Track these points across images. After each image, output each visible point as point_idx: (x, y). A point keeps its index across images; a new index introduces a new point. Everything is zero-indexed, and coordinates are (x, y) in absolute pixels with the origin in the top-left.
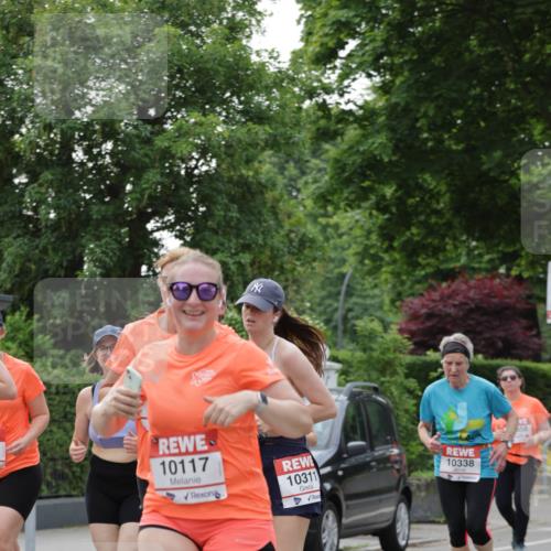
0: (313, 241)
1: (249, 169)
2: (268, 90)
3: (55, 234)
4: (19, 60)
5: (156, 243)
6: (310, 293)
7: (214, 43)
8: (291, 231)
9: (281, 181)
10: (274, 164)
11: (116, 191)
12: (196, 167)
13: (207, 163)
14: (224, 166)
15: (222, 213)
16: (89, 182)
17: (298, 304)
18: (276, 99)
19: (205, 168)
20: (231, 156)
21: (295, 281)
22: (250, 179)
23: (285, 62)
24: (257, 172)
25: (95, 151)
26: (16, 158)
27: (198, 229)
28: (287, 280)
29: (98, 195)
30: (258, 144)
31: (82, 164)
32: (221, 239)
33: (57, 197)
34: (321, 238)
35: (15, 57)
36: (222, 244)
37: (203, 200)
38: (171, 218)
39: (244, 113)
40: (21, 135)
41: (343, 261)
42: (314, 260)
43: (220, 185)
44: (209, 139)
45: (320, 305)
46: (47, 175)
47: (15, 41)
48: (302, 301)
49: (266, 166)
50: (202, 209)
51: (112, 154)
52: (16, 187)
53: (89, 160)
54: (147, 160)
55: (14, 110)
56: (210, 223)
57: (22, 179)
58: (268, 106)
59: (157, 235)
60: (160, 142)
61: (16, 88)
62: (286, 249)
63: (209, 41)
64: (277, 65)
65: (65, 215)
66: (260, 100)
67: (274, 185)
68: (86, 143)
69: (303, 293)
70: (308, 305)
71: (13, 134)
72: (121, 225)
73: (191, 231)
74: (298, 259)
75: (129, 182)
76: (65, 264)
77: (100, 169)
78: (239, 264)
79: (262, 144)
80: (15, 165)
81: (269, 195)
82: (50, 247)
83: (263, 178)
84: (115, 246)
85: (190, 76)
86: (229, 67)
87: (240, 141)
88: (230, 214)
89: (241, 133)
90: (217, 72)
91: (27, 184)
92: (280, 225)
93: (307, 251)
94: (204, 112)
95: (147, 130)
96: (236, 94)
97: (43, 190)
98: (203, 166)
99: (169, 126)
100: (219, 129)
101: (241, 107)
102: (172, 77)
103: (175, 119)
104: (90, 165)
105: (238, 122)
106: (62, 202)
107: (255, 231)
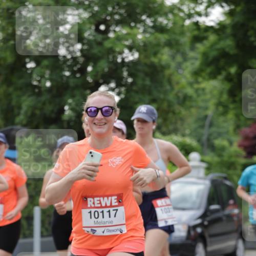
1: (156, 58)
2: (166, 14)
3: (50, 94)
6: (189, 125)
8: (178, 92)
9: (173, 65)
11: (83, 71)
12: (127, 57)
13: (133, 55)
15: (141, 82)
16: (69, 66)
17: (182, 131)
19: (131, 58)
20: (145, 50)
21: (181, 119)
22: (157, 64)
24: (160, 60)
27: (128, 91)
28: (176, 119)
29: (73, 73)
30: (160, 44)
31: (64, 57)
32: (140, 96)
33: (51, 75)
34: (195, 96)
36: (141, 99)
37: (130, 75)
38: (113, 85)
39: (153, 27)
41: (206, 108)
42: (192, 107)
43: (140, 67)
44: (134, 42)
45: (195, 131)
46: (46, 62)
48: (185, 129)
49: (165, 56)
50: (130, 80)
51: (82, 51)
52: (27, 69)
54: (100, 54)
56: (134, 88)
58: (167, 24)
60: (107, 44)
62: (176, 102)
65: (55, 84)
66: (162, 20)
67: (169, 67)
69: (185, 125)
73: (124, 92)
74: (183, 107)
75: (90, 65)
76: (55, 111)
77: (74, 59)
79: (163, 45)
80: (28, 58)
81: (167, 72)
82: (47, 102)
83: (163, 63)
85: (124, 7)
86: (145, 3)
87: (150, 43)
88: (145, 83)
89: (152, 39)
90: (138, 5)
91: (34, 68)
92: (172, 89)
93: (188, 103)
94: (131, 28)
95: (99, 37)
96: (149, 16)
97: (43, 70)
98: (130, 56)
99: (111, 35)
100: (140, 37)
101: (151, 24)
102: (114, 8)
103: (115, 31)
104: (69, 57)
105: (150, 33)
106: (54, 77)
107: (159, 92)
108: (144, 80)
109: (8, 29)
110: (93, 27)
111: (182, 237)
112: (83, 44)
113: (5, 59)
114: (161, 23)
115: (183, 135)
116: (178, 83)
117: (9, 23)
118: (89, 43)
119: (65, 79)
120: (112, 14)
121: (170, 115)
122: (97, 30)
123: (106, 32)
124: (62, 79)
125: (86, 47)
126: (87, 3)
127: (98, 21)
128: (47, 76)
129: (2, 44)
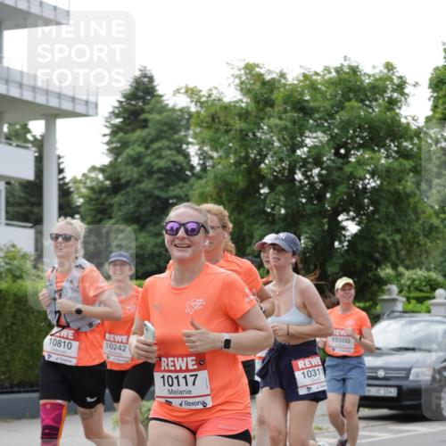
0: (437, 228)
1: (399, 185)
2: (411, 139)
3: (285, 223)
4: (266, 121)
5: (344, 228)
6: (434, 258)
7: (380, 111)
8: (424, 222)
9: (418, 192)
10: (413, 183)
11: (321, 197)
12: (369, 183)
13: (375, 181)
14: (385, 183)
15: (385, 209)
16: (305, 192)
17: (426, 265)
18: (416, 144)
19: (373, 184)
20: (389, 177)
21: (426, 252)
22: (401, 191)
23: (421, 122)
24: (405, 187)
25: (309, 173)
26: (262, 178)
27: (369, 220)
28: (421, 251)
29: (310, 200)
30: (405, 171)
31: (301, 182)
32: (383, 226)
33: (286, 201)
34: (442, 226)
35: (262, 119)
36: (383, 229)
37: (373, 202)
38: (351, 213)
39: (396, 152)
40: (265, 164)
42: (438, 238)
43: (383, 194)
44: (376, 167)
45: (440, 266)
46: (280, 188)
47: (262, 110)
48: (430, 263)
49: (409, 183)
51: (320, 175)
52: (261, 194)
53: (305, 179)
54: (339, 179)
55: (261, 150)
56: (376, 217)
57: (264, 191)
58: (412, 149)
59: (344, 224)
60: (348, 169)
61: (263, 137)
62: (421, 233)
63: (377, 110)
64: (417, 124)
65: (290, 211)
67: (415, 195)
68: (303, 169)
69: (430, 259)
70: (432, 265)
71: (260, 164)
72: (324, 217)
73: (365, 221)
74: (429, 239)
75: (328, 192)
77: (312, 184)
78: (393, 241)
79: (408, 170)
80: (262, 182)
81: (412, 200)
83: (408, 190)
84: (319, 229)
85: (366, 130)
86: (389, 126)
87: (394, 169)
88: (389, 210)
89: (396, 165)
90: (381, 128)
91: (268, 194)
92: (418, 219)
93: (433, 234)
94: (374, 151)
95: (339, 162)
96: (392, 141)
97: (277, 197)
98: (373, 183)
99: (353, 159)
100: (383, 161)
101: (396, 149)
102: (355, 131)
103: (356, 155)
104: (306, 182)
105: (393, 158)
106: (289, 204)
107: (403, 221)
108: (388, 208)
109: (241, 152)
110: (333, 151)
112: (322, 169)
113: (237, 184)
114: (406, 147)
115: (428, 270)
116: (424, 212)
117: (241, 146)
118: (328, 168)
119: (301, 205)
120: (353, 138)
121: (415, 246)
122: (337, 154)
123: (347, 155)
124: (298, 206)
125: (324, 172)
126: (326, 124)
127: (338, 145)
128: (281, 203)
129: (233, 167)
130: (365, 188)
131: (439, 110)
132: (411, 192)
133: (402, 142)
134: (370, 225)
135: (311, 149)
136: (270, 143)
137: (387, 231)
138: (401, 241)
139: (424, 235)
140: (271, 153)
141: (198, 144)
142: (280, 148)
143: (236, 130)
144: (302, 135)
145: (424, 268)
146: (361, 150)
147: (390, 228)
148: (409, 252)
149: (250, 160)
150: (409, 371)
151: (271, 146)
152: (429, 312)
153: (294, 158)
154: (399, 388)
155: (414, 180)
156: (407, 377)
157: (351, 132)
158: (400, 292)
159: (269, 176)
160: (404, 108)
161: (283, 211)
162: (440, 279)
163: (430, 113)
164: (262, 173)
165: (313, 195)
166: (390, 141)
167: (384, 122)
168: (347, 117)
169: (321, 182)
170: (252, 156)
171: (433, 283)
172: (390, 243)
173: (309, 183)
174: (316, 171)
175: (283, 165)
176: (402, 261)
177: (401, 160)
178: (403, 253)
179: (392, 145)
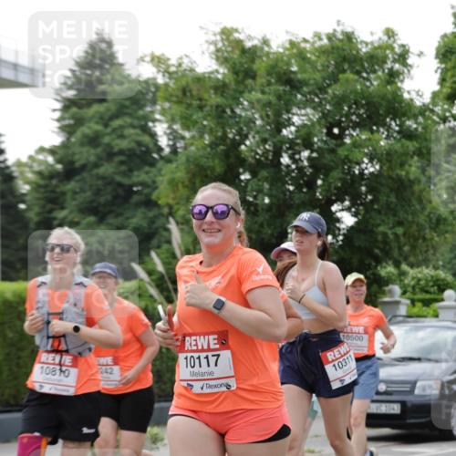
0: (445, 220)
1: (402, 170)
2: (415, 117)
3: (269, 214)
4: (246, 95)
5: (338, 220)
6: (443, 255)
7: (379, 85)
8: (430, 213)
9: (423, 179)
10: (418, 168)
11: (311, 185)
12: (366, 168)
13: (373, 166)
14: (385, 168)
15: (385, 198)
16: (292, 178)
17: (434, 262)
18: (420, 123)
19: (372, 170)
20: (390, 161)
21: (433, 247)
22: (403, 177)
23: (427, 99)
24: (408, 173)
25: (297, 157)
26: (242, 162)
27: (367, 211)
28: (427, 246)
29: (299, 187)
30: (408, 154)
31: (288, 166)
32: (383, 218)
33: (270, 189)
34: (451, 218)
35: (241, 93)
36: (383, 221)
37: (370, 191)
38: (347, 203)
39: (399, 132)
40: (246, 145)
42: (447, 232)
43: (383, 181)
44: (375, 150)
45: (449, 263)
46: (264, 173)
47: (242, 82)
48: (438, 260)
49: (414, 168)
50: (370, 197)
51: (309, 159)
52: (241, 181)
53: (293, 163)
54: (332, 164)
55: (241, 129)
56: (376, 207)
57: (245, 176)
58: (416, 129)
59: (339, 215)
60: (342, 152)
61: (243, 114)
62: (427, 226)
63: (375, 83)
64: (421, 100)
65: (275, 201)
66: (410, 124)
67: (419, 181)
68: (290, 152)
69: (438, 255)
70: (441, 263)
71: (240, 144)
73: (362, 212)
74: (436, 232)
75: (319, 178)
76: (275, 235)
77: (300, 169)
78: (396, 235)
79: (411, 153)
80: (242, 166)
81: (416, 188)
82: (265, 223)
83: (412, 177)
85: (363, 106)
86: (389, 101)
87: (396, 152)
88: (390, 199)
89: (398, 146)
90: (381, 105)
91: (248, 180)
92: (423, 209)
93: (441, 227)
94: (372, 132)
95: (332, 143)
97: (260, 183)
98: (371, 168)
99: (348, 141)
100: (382, 143)
101: (397, 128)
102: (350, 107)
103: (351, 136)
104: (294, 166)
105: (395, 138)
106: (274, 192)
107: (406, 212)
108: (388, 197)
109: (217, 131)
110: (325, 131)
111: (434, 395)
112: (312, 152)
113: (213, 169)
114: (410, 126)
115: (436, 268)
116: (430, 202)
117: (218, 123)
118: (319, 151)
119: (288, 193)
120: (348, 115)
121: (420, 241)
122: (330, 133)
123: (341, 136)
124: (285, 195)
125: (315, 155)
126: (316, 100)
127: (331, 123)
128: (265, 191)
129: (209, 149)
130: (362, 173)
131: (448, 84)
132: (416, 178)
133: (405, 121)
134: (368, 216)
135: (299, 128)
136: (252, 121)
137: (388, 223)
138: (404, 234)
139: (431, 228)
140: (252, 133)
141: (167, 122)
142: (263, 126)
143: (211, 106)
144: (288, 111)
145: (431, 266)
146: (358, 130)
147: (392, 220)
148: (413, 247)
149: (228, 141)
150: (414, 384)
151: (252, 125)
152: (436, 316)
153: (278, 138)
154: (403, 404)
155: (419, 164)
156: (412, 391)
157: (346, 108)
158: (404, 293)
159: (250, 159)
160: (406, 81)
161: (267, 201)
162: (450, 278)
163: (437, 88)
164: (243, 156)
165: (302, 182)
166: (391, 119)
167: (383, 97)
168: (341, 92)
169: (311, 166)
170: (231, 136)
171: (441, 283)
172: (391, 237)
173: (297, 168)
174: (306, 154)
175: (267, 147)
176: (406, 259)
177: (403, 140)
178: (406, 248)
179: (393, 123)
